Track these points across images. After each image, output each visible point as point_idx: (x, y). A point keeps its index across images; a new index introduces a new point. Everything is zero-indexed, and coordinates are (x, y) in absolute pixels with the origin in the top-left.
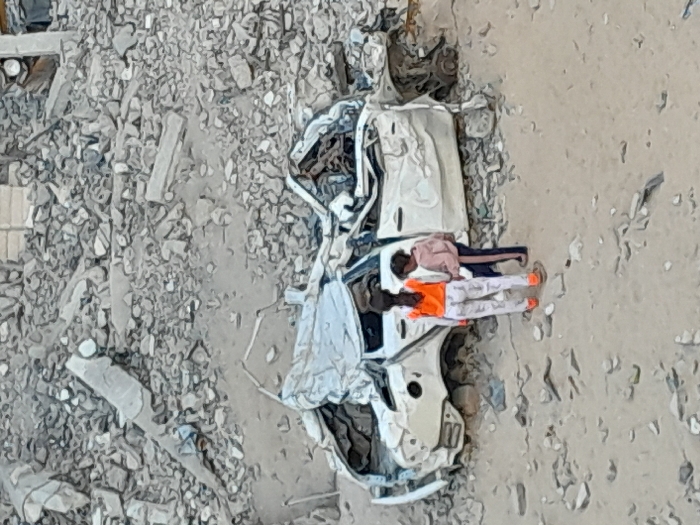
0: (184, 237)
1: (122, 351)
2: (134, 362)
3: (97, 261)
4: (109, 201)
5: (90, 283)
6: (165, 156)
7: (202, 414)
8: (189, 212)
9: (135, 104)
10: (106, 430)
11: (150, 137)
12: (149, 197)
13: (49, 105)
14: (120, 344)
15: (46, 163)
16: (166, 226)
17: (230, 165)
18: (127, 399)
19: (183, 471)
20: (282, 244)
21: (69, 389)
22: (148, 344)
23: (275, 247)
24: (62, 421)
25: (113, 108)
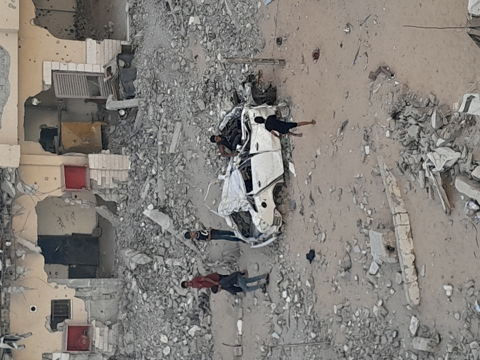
0: (183, 164)
1: (162, 207)
2: (167, 210)
3: (153, 176)
4: (157, 155)
5: (151, 184)
6: (176, 137)
7: (191, 225)
8: (185, 155)
9: (165, 120)
10: (158, 234)
11: (170, 132)
12: (171, 152)
13: (135, 125)
14: (162, 204)
15: (135, 146)
16: (177, 161)
17: (198, 138)
18: (165, 223)
19: (185, 246)
20: (217, 163)
21: (144, 222)
22: (172, 203)
23: (215, 164)
24: (142, 234)
25: (157, 123)
